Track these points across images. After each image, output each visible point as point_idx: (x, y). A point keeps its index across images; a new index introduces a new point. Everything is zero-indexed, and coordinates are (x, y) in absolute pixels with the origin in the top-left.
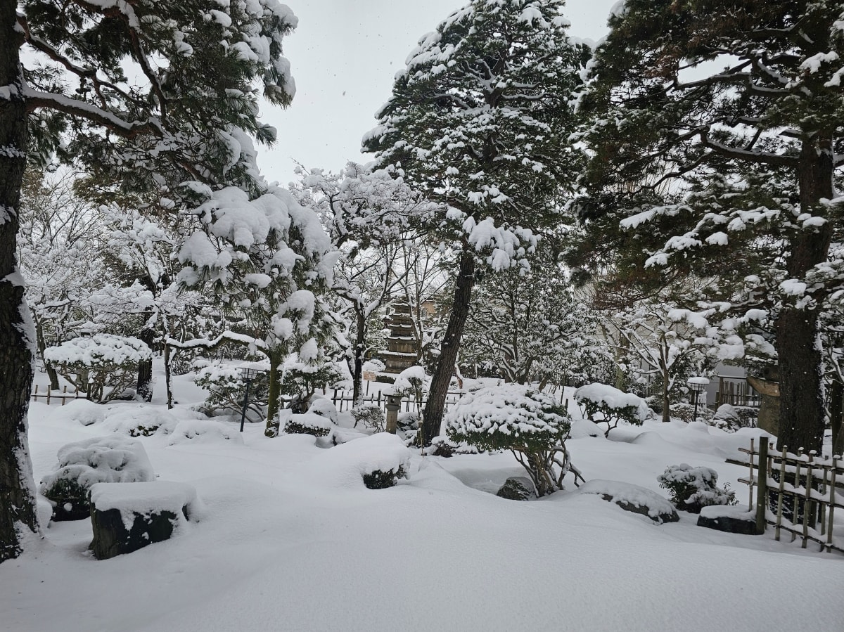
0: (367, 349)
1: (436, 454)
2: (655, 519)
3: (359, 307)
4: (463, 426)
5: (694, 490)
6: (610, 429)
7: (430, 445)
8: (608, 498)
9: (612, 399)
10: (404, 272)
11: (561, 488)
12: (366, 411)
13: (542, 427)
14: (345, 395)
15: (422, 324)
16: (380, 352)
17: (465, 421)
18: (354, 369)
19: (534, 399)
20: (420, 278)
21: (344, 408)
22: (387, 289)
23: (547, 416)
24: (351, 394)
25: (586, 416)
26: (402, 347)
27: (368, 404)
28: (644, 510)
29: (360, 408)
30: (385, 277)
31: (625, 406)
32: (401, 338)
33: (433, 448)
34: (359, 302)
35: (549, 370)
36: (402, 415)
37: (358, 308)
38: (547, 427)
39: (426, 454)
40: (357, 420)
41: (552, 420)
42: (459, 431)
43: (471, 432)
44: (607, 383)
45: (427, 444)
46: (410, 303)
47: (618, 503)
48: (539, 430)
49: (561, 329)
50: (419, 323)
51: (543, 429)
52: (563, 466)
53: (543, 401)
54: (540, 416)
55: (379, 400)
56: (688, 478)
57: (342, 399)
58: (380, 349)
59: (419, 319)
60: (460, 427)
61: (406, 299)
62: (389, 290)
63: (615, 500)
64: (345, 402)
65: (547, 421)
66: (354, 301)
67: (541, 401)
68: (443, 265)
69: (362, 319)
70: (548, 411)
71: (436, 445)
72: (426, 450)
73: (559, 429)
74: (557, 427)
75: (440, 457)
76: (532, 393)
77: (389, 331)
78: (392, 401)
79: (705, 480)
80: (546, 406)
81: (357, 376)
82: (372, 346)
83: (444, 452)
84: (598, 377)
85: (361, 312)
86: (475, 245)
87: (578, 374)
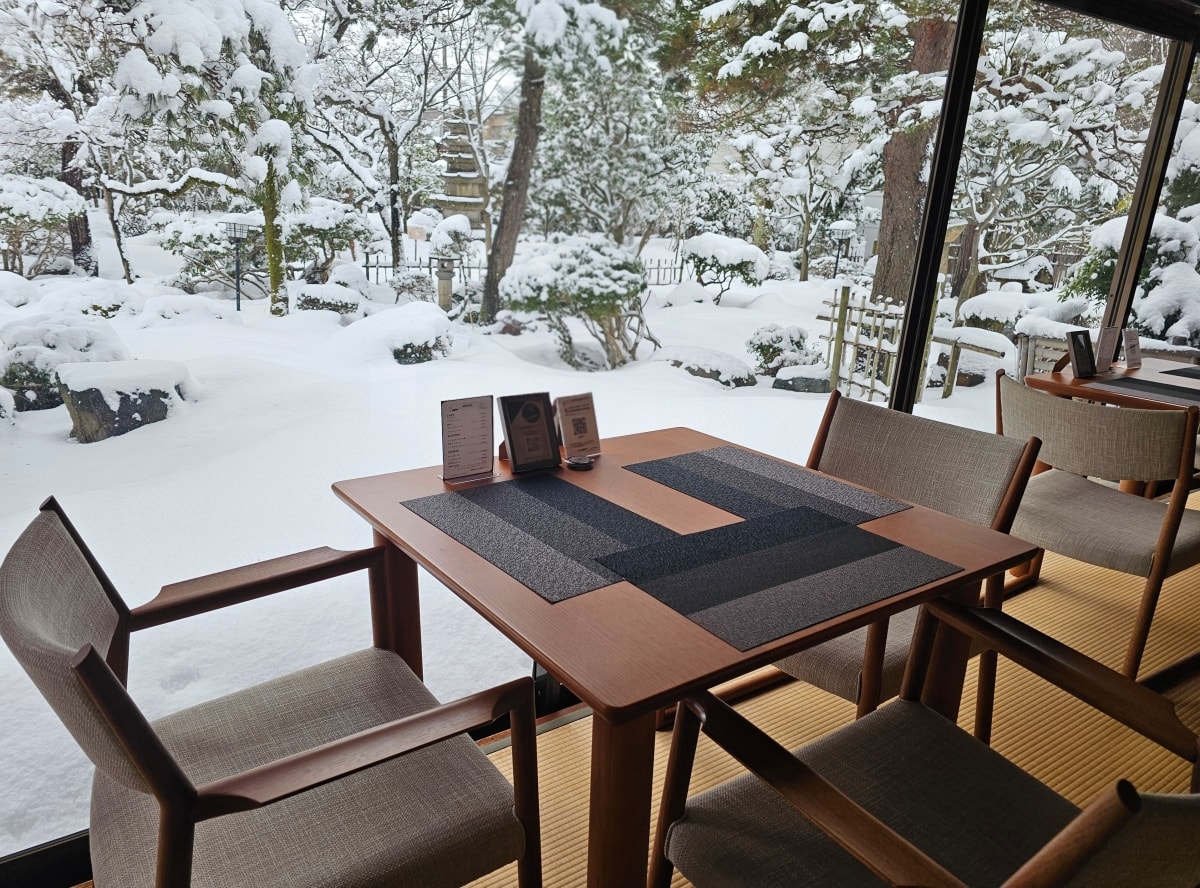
0: (414, 193)
1: (504, 332)
2: (727, 383)
3: (388, 128)
4: (518, 291)
5: (778, 351)
6: (723, 291)
7: (495, 322)
8: (677, 364)
9: (725, 253)
10: (456, 65)
11: (634, 358)
12: (409, 281)
13: (607, 287)
14: (382, 260)
15: (487, 153)
16: (432, 197)
17: (520, 283)
18: (389, 222)
19: (603, 254)
20: (480, 78)
21: (382, 279)
22: (428, 100)
23: (616, 274)
24: (390, 259)
26: (464, 188)
27: (415, 272)
28: (715, 375)
29: (401, 278)
30: (423, 80)
31: (739, 262)
32: (463, 174)
33: (499, 326)
34: (386, 120)
36: (457, 285)
37: (387, 129)
38: (614, 287)
39: (489, 334)
40: (399, 294)
41: (620, 279)
42: (513, 298)
43: (527, 298)
45: (491, 320)
46: (467, 120)
47: (688, 369)
48: (605, 291)
49: (665, 160)
50: (482, 152)
51: (610, 290)
52: (637, 333)
53: (613, 256)
54: (607, 275)
55: (429, 267)
56: (775, 339)
57: (377, 266)
58: (433, 192)
59: (481, 143)
60: (515, 292)
61: (460, 112)
62: (431, 101)
63: (684, 366)
64: (381, 270)
65: (615, 280)
66: (380, 118)
67: (610, 255)
68: (504, 61)
69: (393, 146)
70: (618, 268)
71: (502, 321)
72: (491, 328)
73: (629, 289)
74: (626, 286)
75: (508, 336)
76: (601, 246)
77: (443, 163)
78: (443, 266)
79: (792, 341)
80: (615, 263)
81: (395, 233)
82: (421, 188)
83: (513, 329)
84: (736, 226)
85: (391, 135)
86: (534, 36)
87: (710, 223)
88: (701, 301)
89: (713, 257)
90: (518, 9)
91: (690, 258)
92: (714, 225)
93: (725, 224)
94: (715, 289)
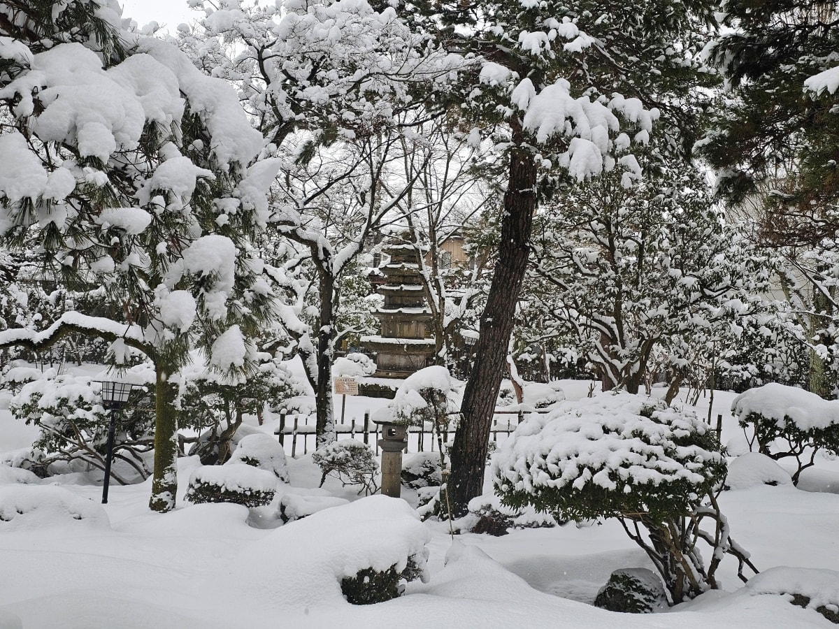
0: (340, 334)
1: (478, 529)
3: (321, 256)
4: (526, 477)
6: (801, 469)
7: (465, 513)
8: (801, 600)
9: (804, 412)
10: (404, 185)
11: (714, 585)
12: (341, 455)
13: (675, 472)
14: (301, 424)
15: (442, 283)
16: (364, 339)
17: (528, 466)
18: (315, 373)
19: (657, 421)
20: (436, 197)
21: (299, 450)
22: (374, 218)
23: (683, 451)
24: (313, 423)
25: (756, 446)
26: (406, 327)
27: (345, 439)
29: (330, 448)
30: (368, 198)
31: (828, 425)
32: (405, 310)
33: (471, 519)
34: (320, 245)
35: (683, 362)
36: (410, 458)
37: (319, 257)
38: (683, 472)
39: (458, 532)
40: (326, 473)
41: (692, 458)
42: (518, 487)
43: (541, 488)
44: (792, 382)
45: (460, 511)
46: (418, 244)
47: (821, 609)
48: (669, 478)
49: (704, 284)
50: (437, 281)
51: (675, 477)
52: (715, 544)
53: (674, 424)
54: (668, 453)
55: (365, 432)
57: (296, 432)
58: (364, 333)
59: (435, 273)
60: (520, 479)
61: (409, 236)
62: (378, 220)
63: (813, 604)
64: (300, 438)
65: (682, 461)
66: (312, 244)
67: (669, 423)
68: (477, 171)
69: (327, 278)
70: (684, 442)
71: (476, 512)
72: (459, 523)
73: (705, 476)
74: (701, 471)
75: (485, 535)
76: (653, 409)
77: (379, 298)
78: (390, 433)
80: (679, 433)
81: (322, 386)
82: (348, 328)
83: (493, 525)
84: (777, 371)
85: (325, 264)
86: (536, 132)
87: (740, 367)
88: (774, 483)
89: (786, 418)
90: (514, 100)
91: (749, 418)
92: (746, 369)
93: (760, 367)
94: (790, 463)
